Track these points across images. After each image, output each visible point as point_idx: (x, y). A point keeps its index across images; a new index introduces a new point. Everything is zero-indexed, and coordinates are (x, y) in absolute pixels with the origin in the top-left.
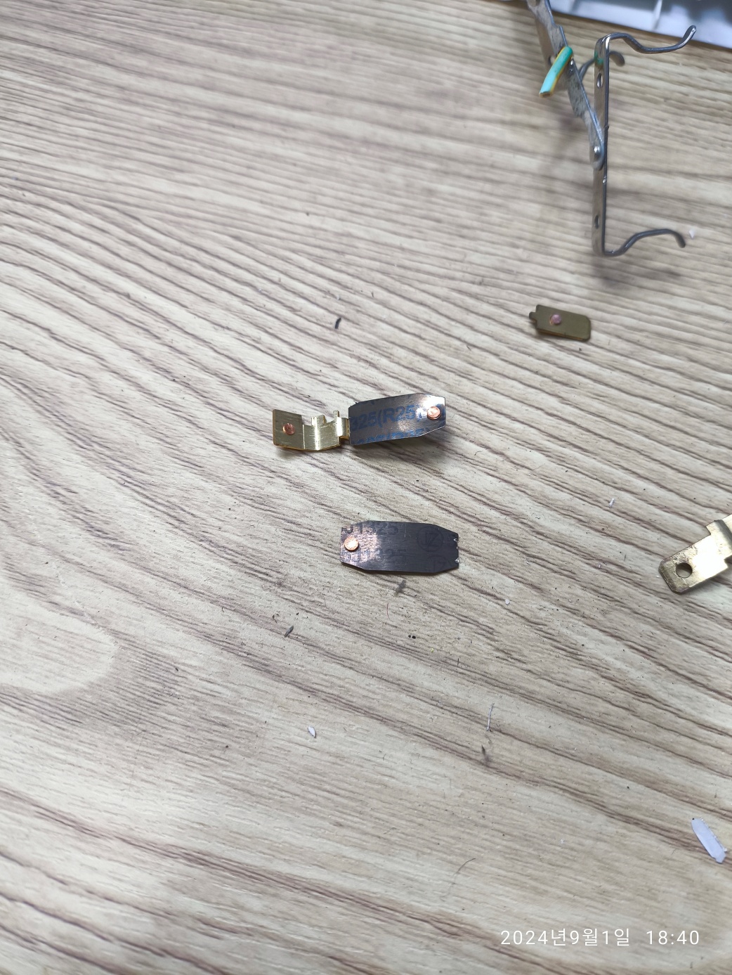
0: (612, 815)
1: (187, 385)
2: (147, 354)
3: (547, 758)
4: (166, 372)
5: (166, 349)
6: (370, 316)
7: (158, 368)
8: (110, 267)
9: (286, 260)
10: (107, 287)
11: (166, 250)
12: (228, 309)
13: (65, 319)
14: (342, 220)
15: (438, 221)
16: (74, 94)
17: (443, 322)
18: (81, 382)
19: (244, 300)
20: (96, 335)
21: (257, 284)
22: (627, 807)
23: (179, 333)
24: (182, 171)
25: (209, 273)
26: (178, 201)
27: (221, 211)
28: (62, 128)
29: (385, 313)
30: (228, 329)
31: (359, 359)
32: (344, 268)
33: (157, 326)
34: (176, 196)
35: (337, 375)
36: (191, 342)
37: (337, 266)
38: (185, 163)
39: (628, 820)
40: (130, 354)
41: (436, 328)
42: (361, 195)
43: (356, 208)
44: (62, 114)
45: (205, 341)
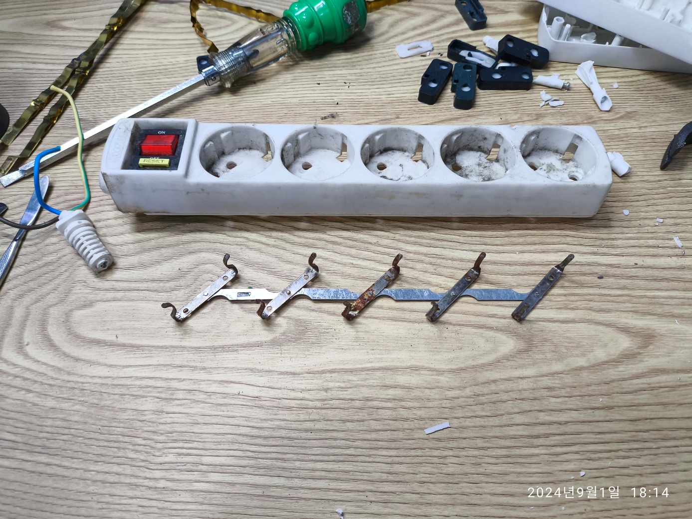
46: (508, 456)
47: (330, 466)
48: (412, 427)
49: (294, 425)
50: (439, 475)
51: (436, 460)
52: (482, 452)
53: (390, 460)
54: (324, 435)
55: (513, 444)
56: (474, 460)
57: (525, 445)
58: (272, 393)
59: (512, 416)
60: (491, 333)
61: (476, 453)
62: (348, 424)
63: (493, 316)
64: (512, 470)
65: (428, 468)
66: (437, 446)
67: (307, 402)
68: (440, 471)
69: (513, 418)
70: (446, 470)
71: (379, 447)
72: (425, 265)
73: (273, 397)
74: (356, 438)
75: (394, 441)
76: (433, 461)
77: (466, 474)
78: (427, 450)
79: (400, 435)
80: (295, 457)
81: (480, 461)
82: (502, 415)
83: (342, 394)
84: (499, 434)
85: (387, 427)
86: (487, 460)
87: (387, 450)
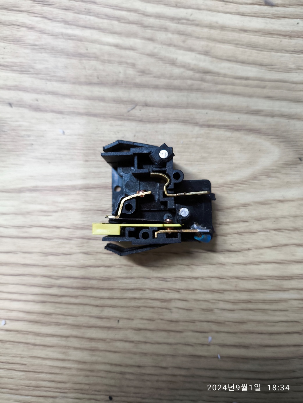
0: (202, 126)
3: (169, 111)
22: (208, 121)
39: (209, 126)
46: (249, 302)
50: (159, 321)
51: (158, 304)
52: (216, 296)
53: (98, 302)
55: (257, 287)
56: (204, 305)
57: (272, 288)
59: (261, 251)
60: (251, 138)
61: (209, 296)
62: (51, 258)
63: (257, 113)
64: (251, 318)
65: (147, 313)
66: (160, 287)
68: (161, 317)
69: (261, 254)
70: (168, 316)
72: (170, 35)
74: (61, 275)
75: (108, 279)
77: (193, 322)
78: (148, 291)
81: (211, 306)
82: (249, 249)
83: (44, 220)
84: (240, 274)
85: (100, 263)
86: (222, 305)
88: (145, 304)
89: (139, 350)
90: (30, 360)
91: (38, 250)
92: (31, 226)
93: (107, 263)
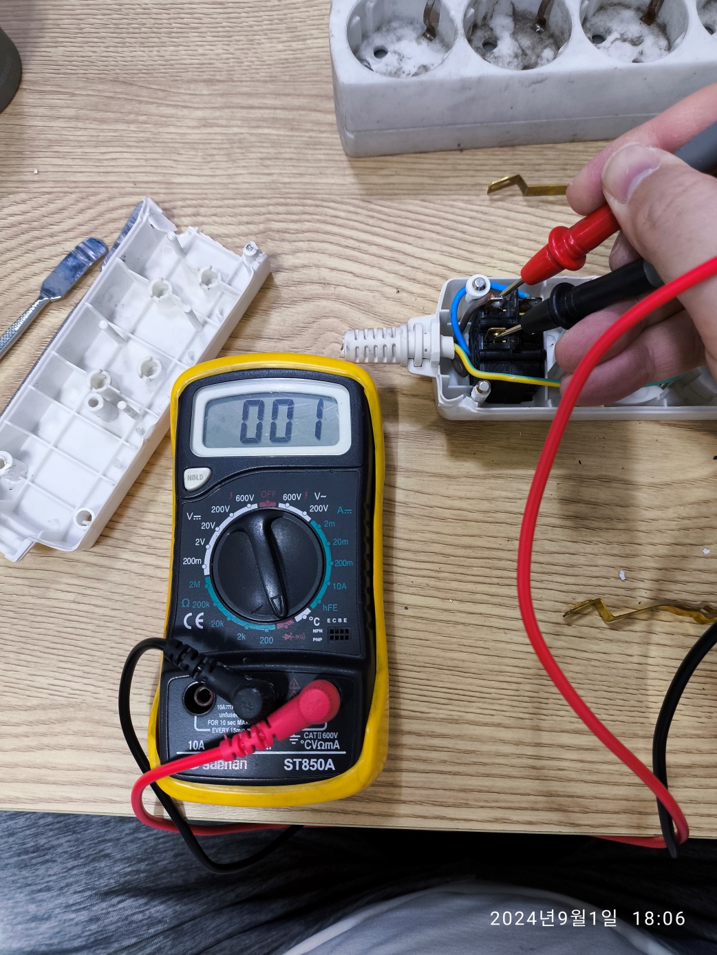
1: (425, 284)
2: (402, 273)
4: (414, 280)
5: (409, 268)
6: (502, 226)
7: (410, 279)
8: (366, 232)
9: (452, 206)
10: (370, 243)
11: (390, 216)
12: (432, 240)
13: (356, 265)
14: (473, 176)
15: (522, 164)
16: (308, 134)
17: (538, 220)
18: (377, 294)
19: (438, 233)
20: (374, 269)
21: (441, 223)
23: (413, 258)
24: (382, 169)
25: (416, 223)
26: (387, 187)
27: (410, 187)
28: (310, 157)
29: (509, 223)
30: (435, 251)
31: (503, 250)
32: (482, 203)
33: (401, 258)
34: (385, 184)
35: (494, 261)
36: (420, 262)
37: (478, 203)
38: (382, 164)
40: (394, 275)
41: (536, 224)
42: (479, 160)
43: (479, 168)
44: (306, 149)
45: (426, 260)
47: (494, 590)
48: (595, 551)
49: (450, 539)
53: (565, 588)
54: (486, 553)
58: (423, 499)
67: (465, 513)
71: (554, 572)
73: (423, 503)
75: (573, 566)
76: (619, 593)
78: (613, 579)
79: (581, 560)
80: (452, 576)
85: (564, 550)
87: (563, 576)
88: (610, 592)
89: (604, 637)
90: (493, 644)
91: (503, 535)
92: (497, 512)
93: (571, 551)
